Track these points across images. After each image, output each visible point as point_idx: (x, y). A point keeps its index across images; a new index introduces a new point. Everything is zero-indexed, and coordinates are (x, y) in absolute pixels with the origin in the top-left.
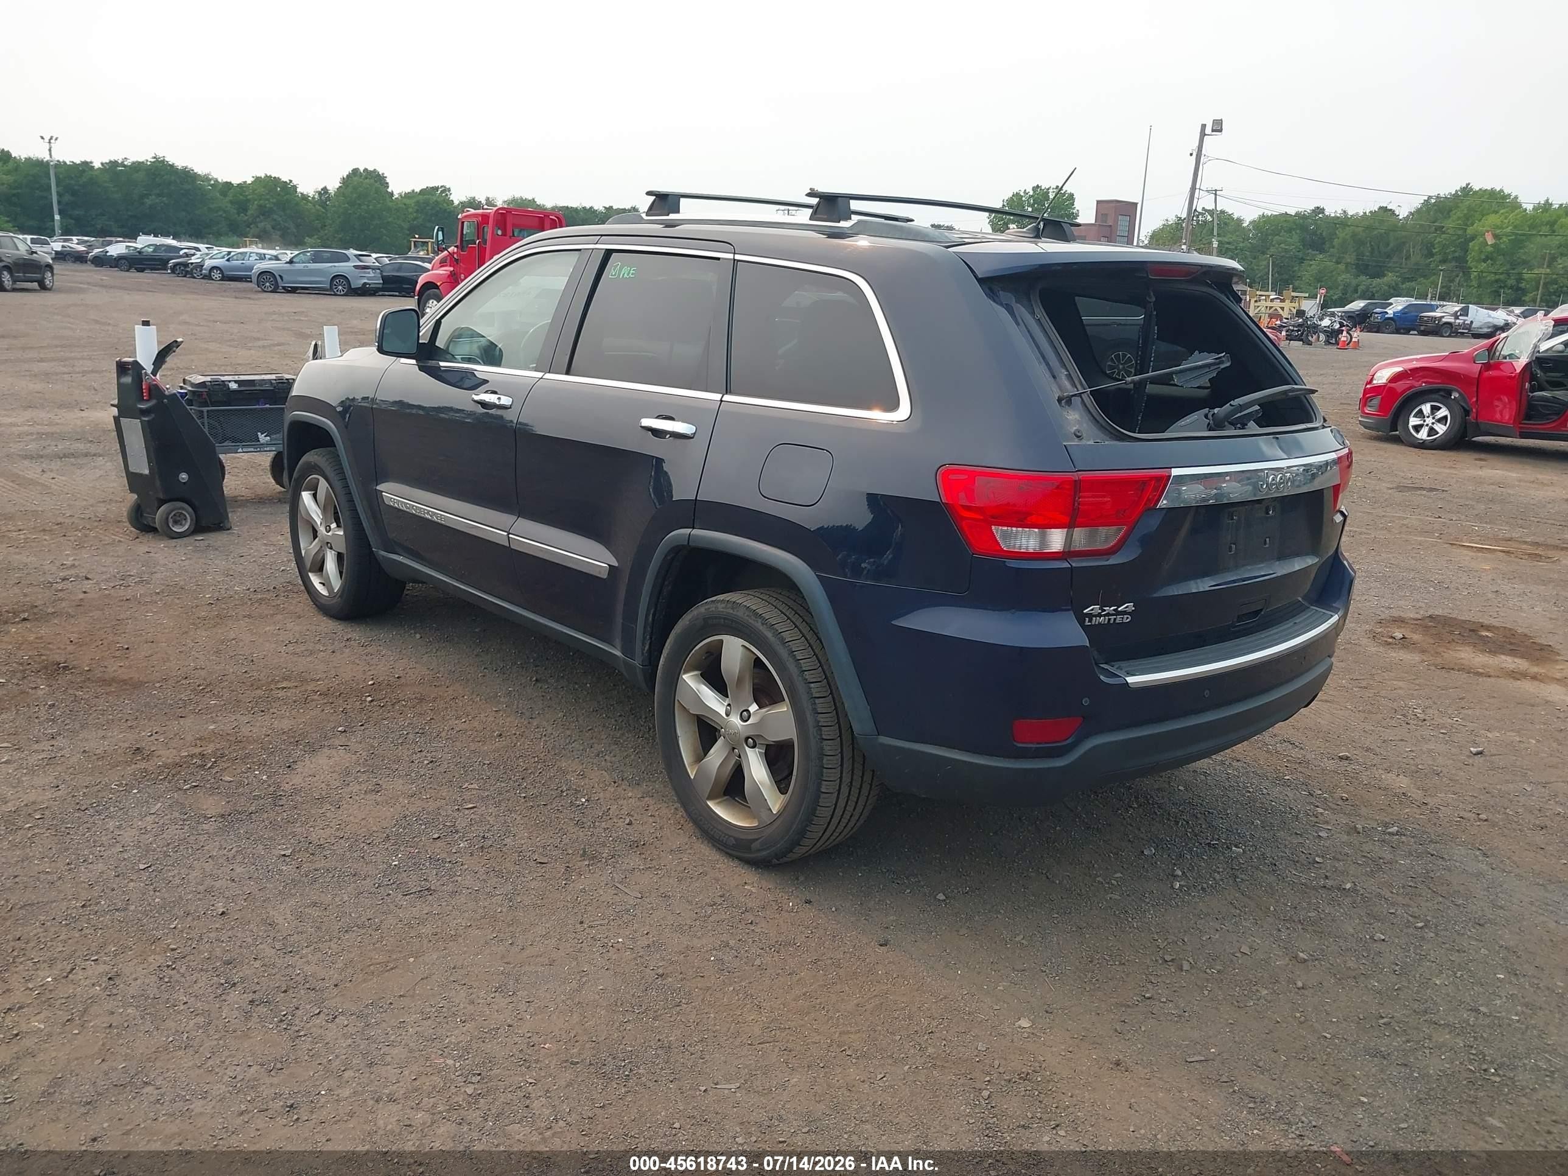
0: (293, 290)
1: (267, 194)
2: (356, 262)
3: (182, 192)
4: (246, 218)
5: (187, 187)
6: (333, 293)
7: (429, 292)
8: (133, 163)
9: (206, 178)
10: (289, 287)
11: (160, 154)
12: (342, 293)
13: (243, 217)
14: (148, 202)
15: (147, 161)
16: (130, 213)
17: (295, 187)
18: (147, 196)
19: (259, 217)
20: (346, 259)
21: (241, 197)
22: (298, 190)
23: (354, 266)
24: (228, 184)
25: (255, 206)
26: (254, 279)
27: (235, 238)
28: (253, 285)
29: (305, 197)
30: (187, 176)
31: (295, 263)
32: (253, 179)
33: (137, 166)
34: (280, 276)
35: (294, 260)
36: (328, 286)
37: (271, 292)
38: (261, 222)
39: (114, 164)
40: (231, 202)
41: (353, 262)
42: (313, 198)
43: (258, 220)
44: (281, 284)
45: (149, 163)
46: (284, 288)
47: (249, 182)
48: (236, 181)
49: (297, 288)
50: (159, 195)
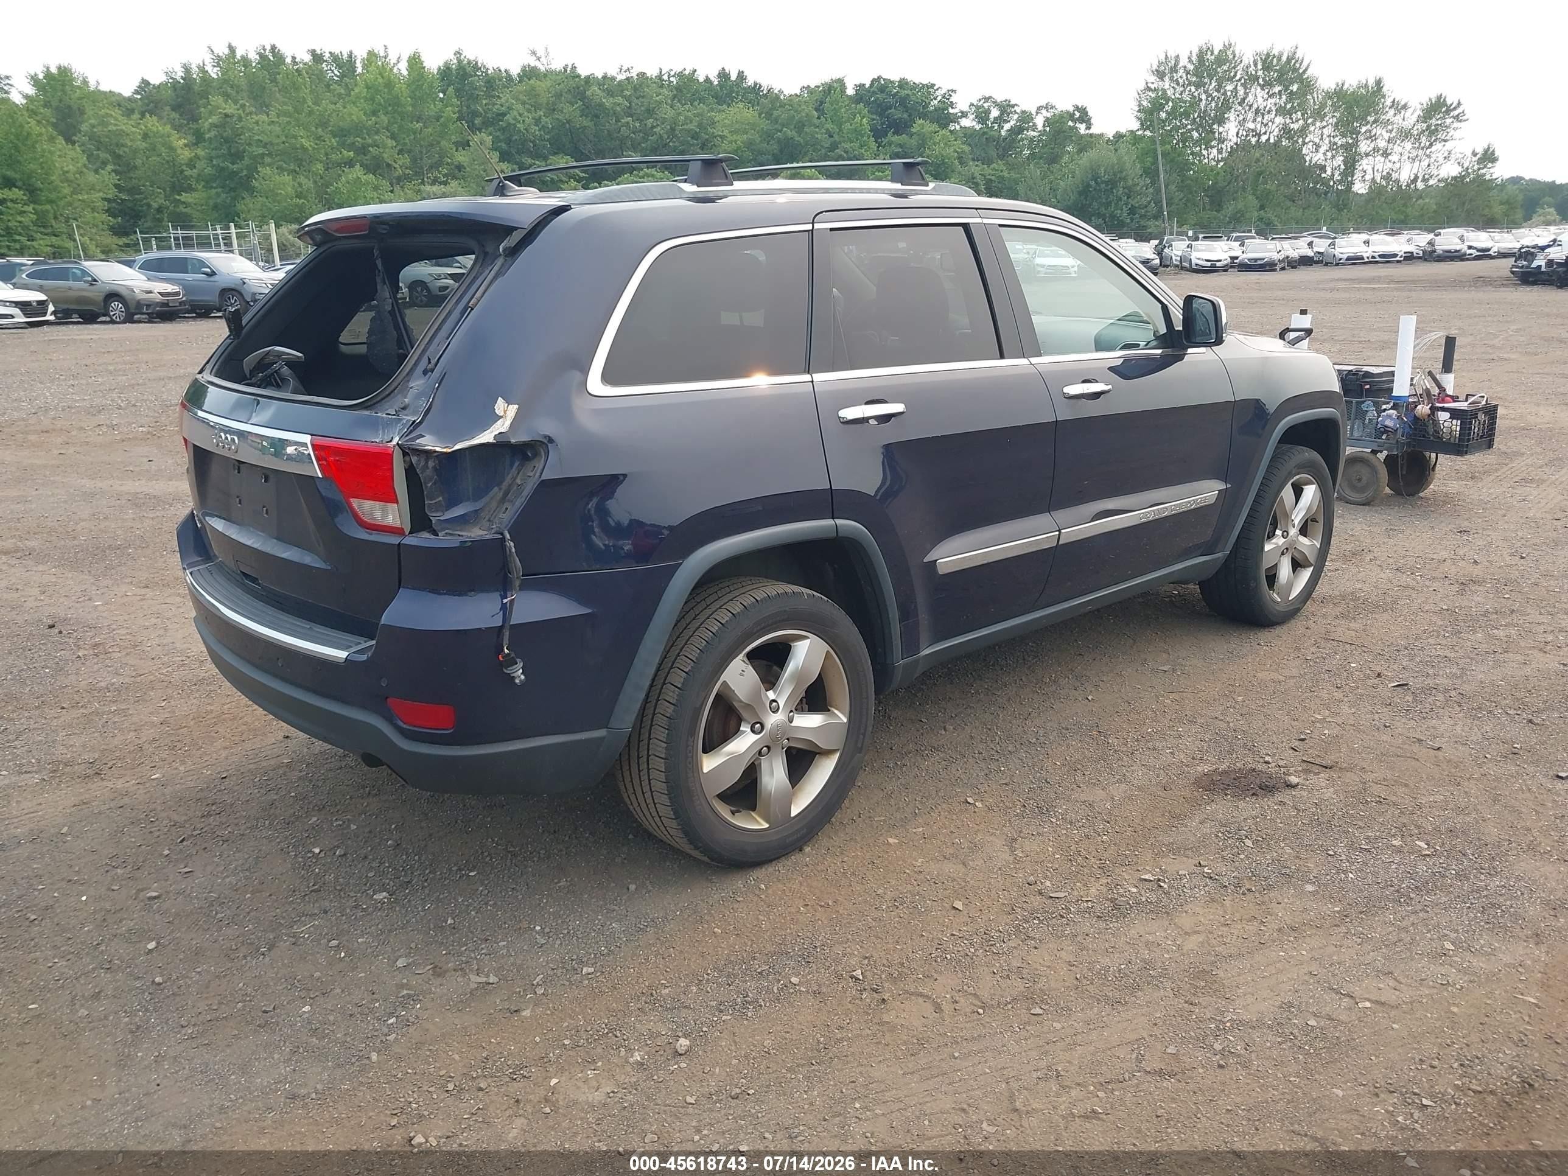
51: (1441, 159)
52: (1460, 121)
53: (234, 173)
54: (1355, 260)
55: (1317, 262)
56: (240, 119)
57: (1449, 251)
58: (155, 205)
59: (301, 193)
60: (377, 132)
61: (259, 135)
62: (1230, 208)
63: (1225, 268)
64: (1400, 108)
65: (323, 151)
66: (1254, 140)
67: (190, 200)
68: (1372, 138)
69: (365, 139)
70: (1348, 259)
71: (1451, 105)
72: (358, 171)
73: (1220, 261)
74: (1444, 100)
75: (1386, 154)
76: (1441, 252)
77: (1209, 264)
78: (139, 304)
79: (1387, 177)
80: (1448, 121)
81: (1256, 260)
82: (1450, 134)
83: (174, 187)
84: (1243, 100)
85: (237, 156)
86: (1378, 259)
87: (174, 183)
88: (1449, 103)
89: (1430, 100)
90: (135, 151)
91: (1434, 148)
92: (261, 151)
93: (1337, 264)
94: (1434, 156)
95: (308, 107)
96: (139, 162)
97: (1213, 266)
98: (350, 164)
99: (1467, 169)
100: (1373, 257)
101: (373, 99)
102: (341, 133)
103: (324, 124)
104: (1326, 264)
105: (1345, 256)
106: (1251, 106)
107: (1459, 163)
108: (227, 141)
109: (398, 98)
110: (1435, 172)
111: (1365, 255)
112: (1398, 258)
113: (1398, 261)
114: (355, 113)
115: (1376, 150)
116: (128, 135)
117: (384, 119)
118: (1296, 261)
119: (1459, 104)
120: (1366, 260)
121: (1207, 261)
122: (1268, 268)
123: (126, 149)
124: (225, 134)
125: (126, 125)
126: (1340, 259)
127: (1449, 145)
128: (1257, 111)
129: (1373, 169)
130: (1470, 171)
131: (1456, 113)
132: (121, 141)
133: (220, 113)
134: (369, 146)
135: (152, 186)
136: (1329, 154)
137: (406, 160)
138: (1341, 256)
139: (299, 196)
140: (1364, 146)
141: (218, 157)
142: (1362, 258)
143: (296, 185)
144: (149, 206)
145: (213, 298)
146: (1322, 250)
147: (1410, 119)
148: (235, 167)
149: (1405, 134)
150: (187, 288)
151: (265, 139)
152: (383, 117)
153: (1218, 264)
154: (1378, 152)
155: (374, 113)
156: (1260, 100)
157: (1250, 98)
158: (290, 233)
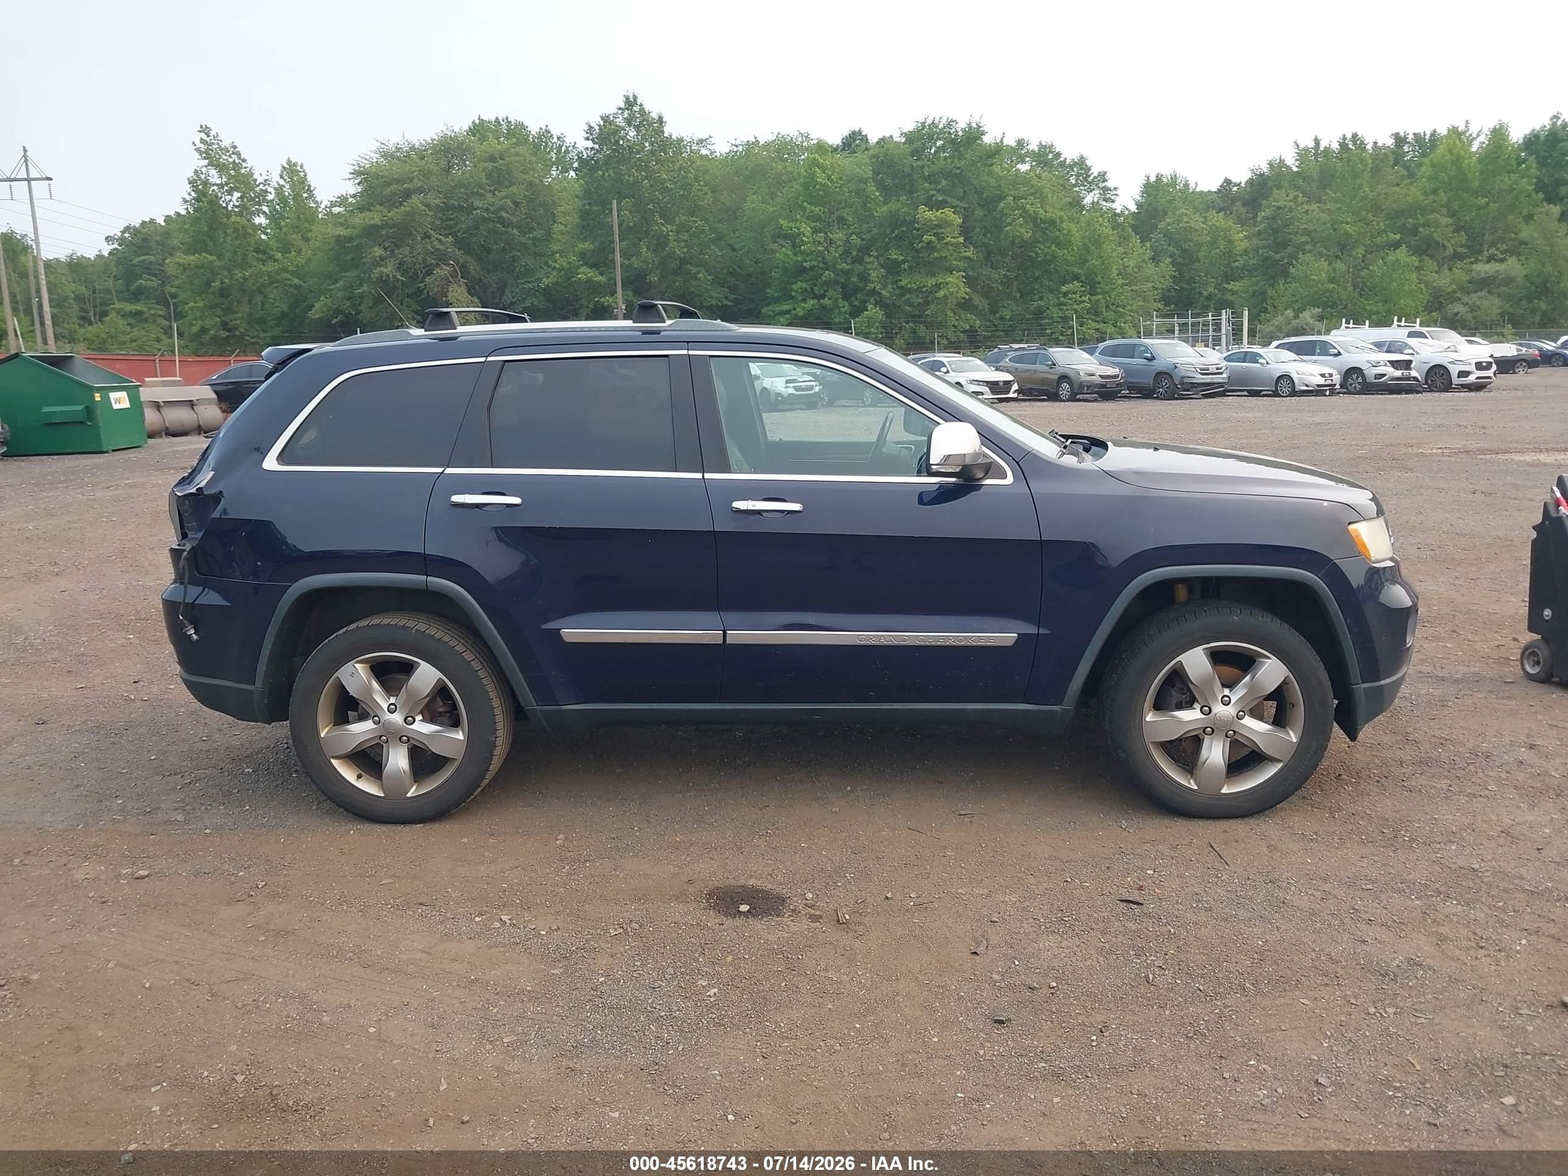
53: (1276, 262)
56: (1291, 210)
58: (1205, 293)
59: (1334, 278)
60: (1434, 211)
61: (1306, 224)
65: (1369, 235)
67: (1235, 288)
69: (1418, 219)
72: (1402, 254)
78: (1081, 385)
83: (1227, 276)
85: (1281, 245)
87: (1226, 273)
90: (1199, 245)
92: (1304, 239)
95: (1364, 192)
96: (1201, 255)
98: (1396, 245)
101: (1436, 178)
102: (1393, 216)
103: (1377, 208)
108: (1275, 232)
109: (1465, 174)
114: (1414, 193)
116: (1197, 231)
117: (1443, 197)
123: (1191, 244)
124: (1274, 226)
125: (1196, 221)
132: (1189, 237)
133: (1274, 206)
134: (1420, 225)
135: (1206, 276)
137: (1462, 237)
139: (1332, 280)
141: (1264, 247)
143: (1331, 270)
144: (1200, 294)
145: (1149, 381)
148: (1278, 256)
150: (1128, 371)
151: (1311, 227)
152: (1442, 195)
155: (1435, 191)
158: (1312, 317)
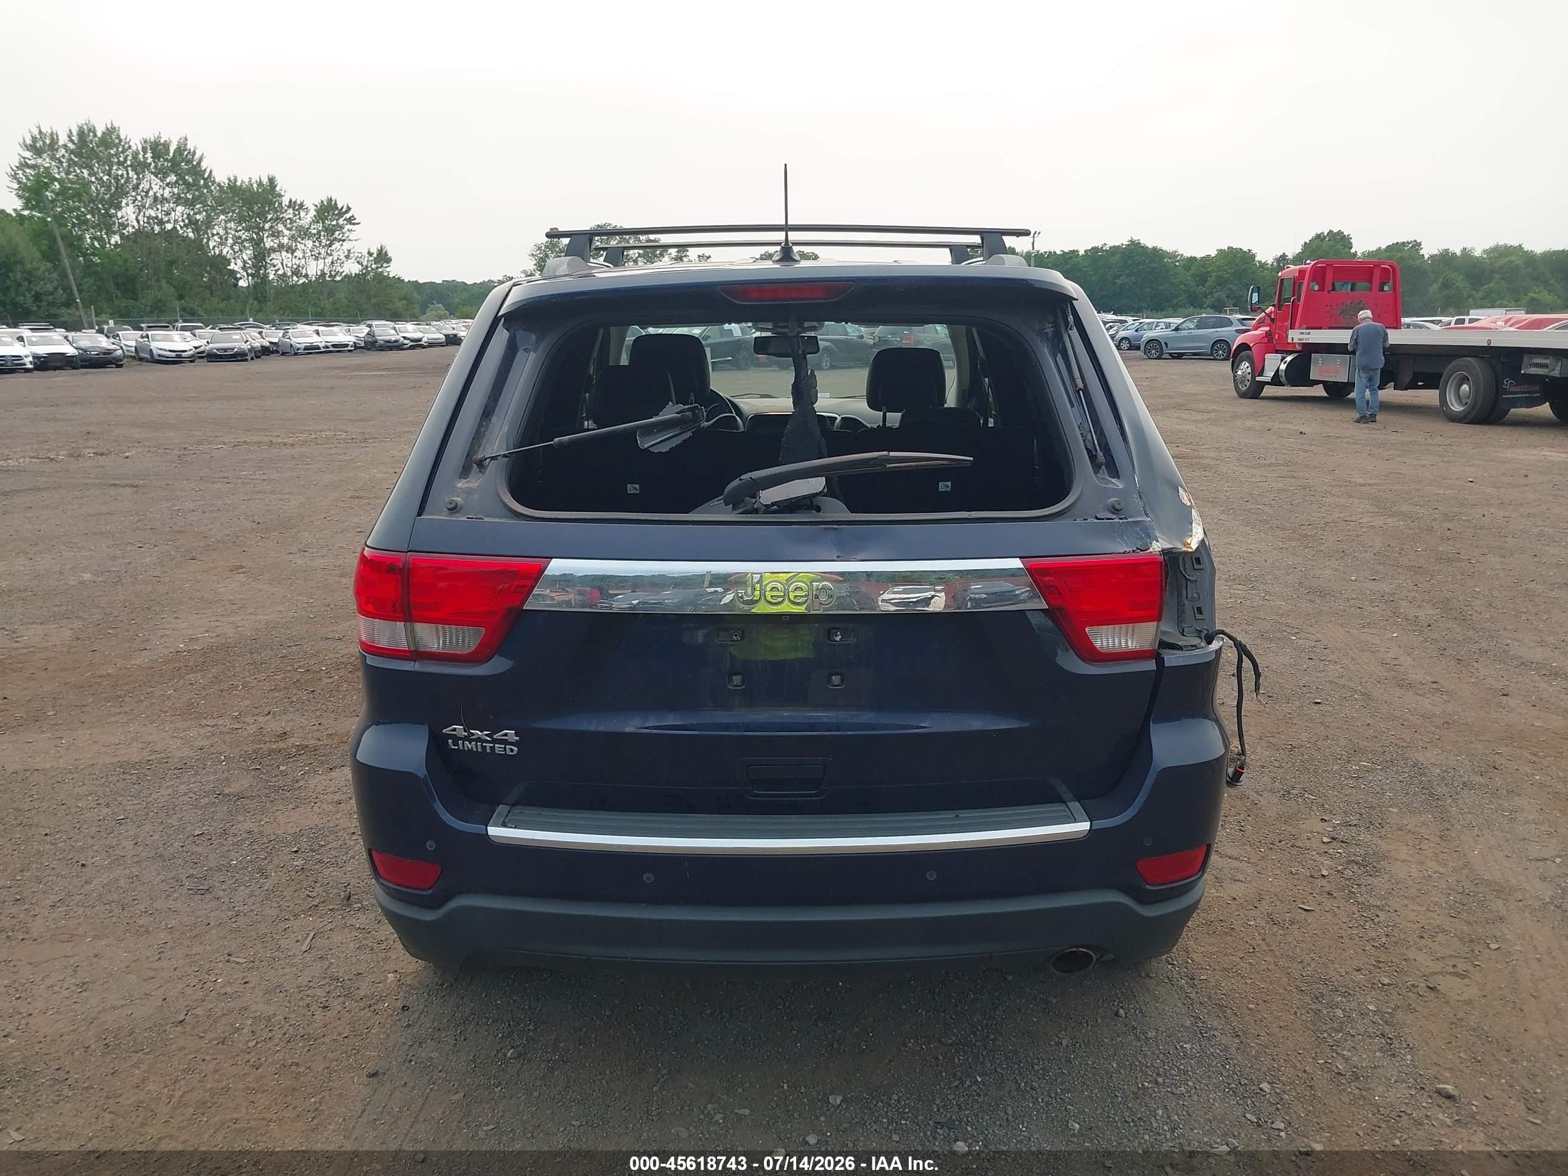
0: (1179, 356)
1: (1226, 265)
2: (1239, 326)
3: (1149, 270)
4: (1204, 289)
5: (1154, 265)
6: (1212, 358)
7: (1241, 354)
8: (1110, 247)
9: (1173, 255)
10: (1175, 353)
11: (1135, 238)
12: (1222, 357)
13: (1201, 290)
14: (1119, 282)
15: (1123, 245)
16: (1103, 293)
17: (1254, 256)
18: (1117, 277)
19: (1215, 288)
20: (1229, 323)
21: (1203, 269)
22: (1256, 259)
23: (1236, 331)
24: (1193, 259)
25: (1213, 278)
26: (1142, 348)
27: (1191, 309)
28: (1140, 353)
29: (1263, 265)
30: (1157, 254)
31: (1181, 330)
32: (1216, 253)
33: (1115, 250)
34: (1165, 343)
35: (1180, 327)
36: (1209, 351)
37: (1155, 359)
38: (1217, 292)
39: (1095, 250)
40: (1193, 276)
41: (1235, 326)
42: (1272, 265)
43: (1214, 290)
44: (1165, 350)
45: (1124, 246)
46: (1170, 354)
47: (1213, 255)
48: (1199, 255)
49: (1183, 354)
50: (1128, 275)
51: (342, 257)
52: (354, 224)
54: (312, 350)
55: (273, 352)
57: (389, 342)
62: (149, 297)
63: (192, 359)
64: (297, 207)
66: (157, 229)
68: (276, 234)
70: (305, 349)
71: (342, 208)
73: (185, 351)
74: (336, 203)
75: (291, 250)
76: (382, 342)
77: (174, 354)
79: (296, 272)
80: (341, 221)
81: (225, 350)
82: (346, 235)
84: (138, 185)
86: (331, 349)
88: (340, 206)
89: (322, 202)
91: (334, 247)
93: (296, 354)
94: (335, 255)
97: (180, 356)
99: (367, 267)
100: (327, 347)
104: (283, 354)
105: (303, 346)
106: (147, 192)
107: (358, 262)
110: (339, 269)
111: (321, 345)
112: (349, 348)
113: (350, 351)
115: (281, 246)
118: (259, 351)
119: (349, 209)
120: (323, 350)
121: (170, 351)
122: (239, 358)
126: (298, 349)
127: (347, 245)
128: (156, 198)
129: (282, 264)
130: (369, 269)
131: (348, 216)
136: (237, 248)
138: (299, 346)
140: (269, 243)
142: (319, 348)
146: (276, 340)
147: (307, 218)
149: (304, 233)
153: (183, 354)
154: (283, 248)
156: (156, 188)
157: (144, 185)
